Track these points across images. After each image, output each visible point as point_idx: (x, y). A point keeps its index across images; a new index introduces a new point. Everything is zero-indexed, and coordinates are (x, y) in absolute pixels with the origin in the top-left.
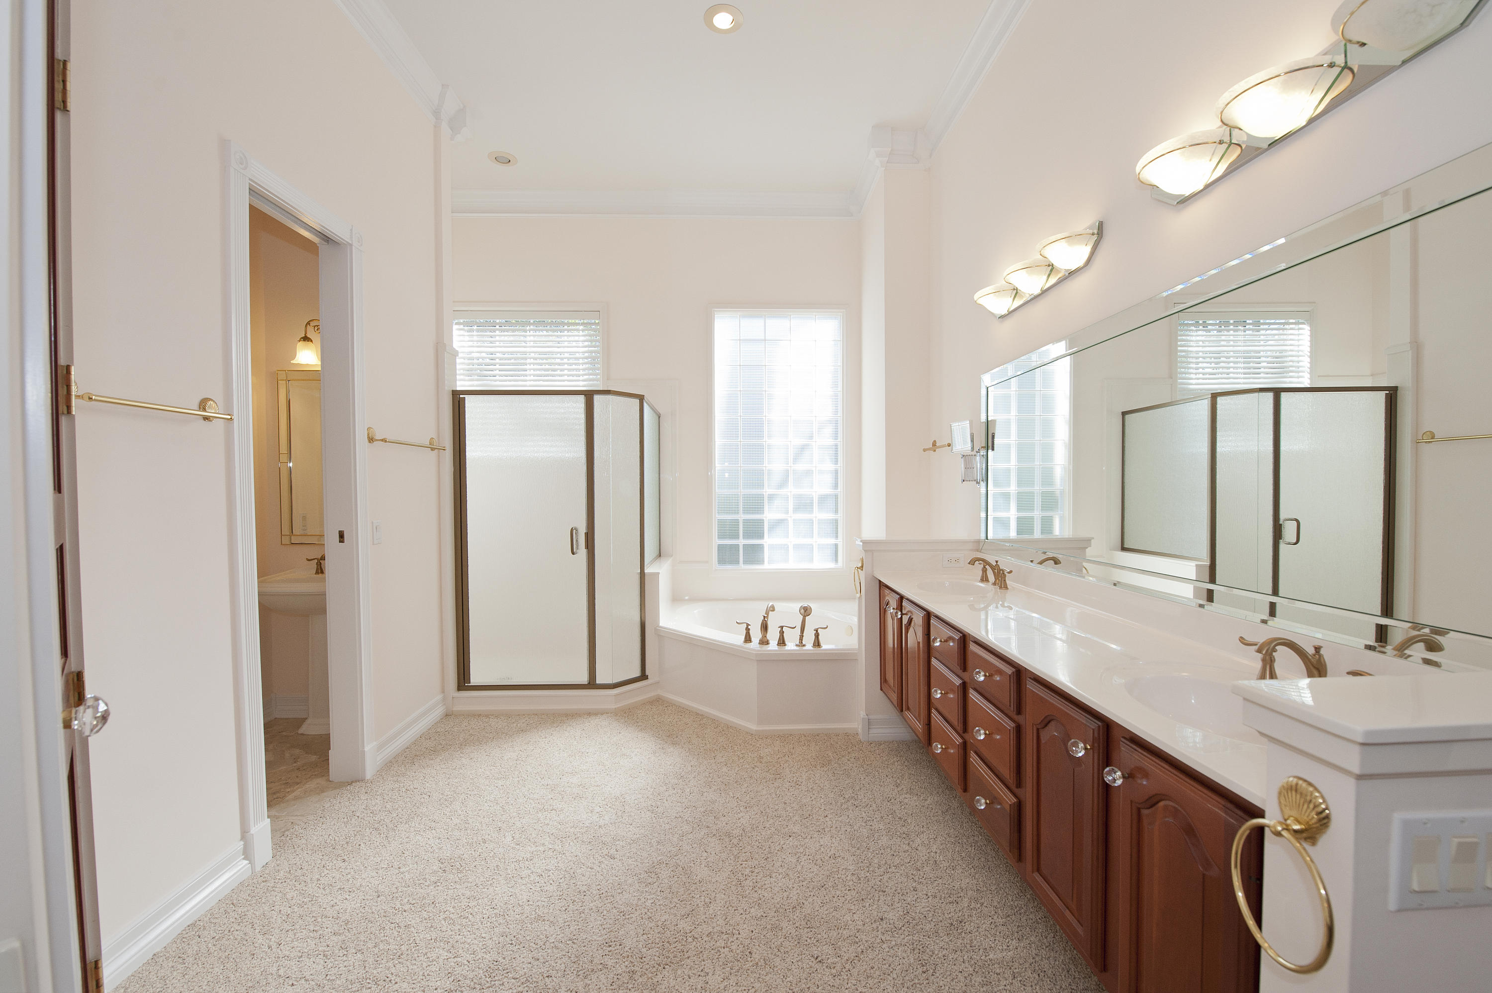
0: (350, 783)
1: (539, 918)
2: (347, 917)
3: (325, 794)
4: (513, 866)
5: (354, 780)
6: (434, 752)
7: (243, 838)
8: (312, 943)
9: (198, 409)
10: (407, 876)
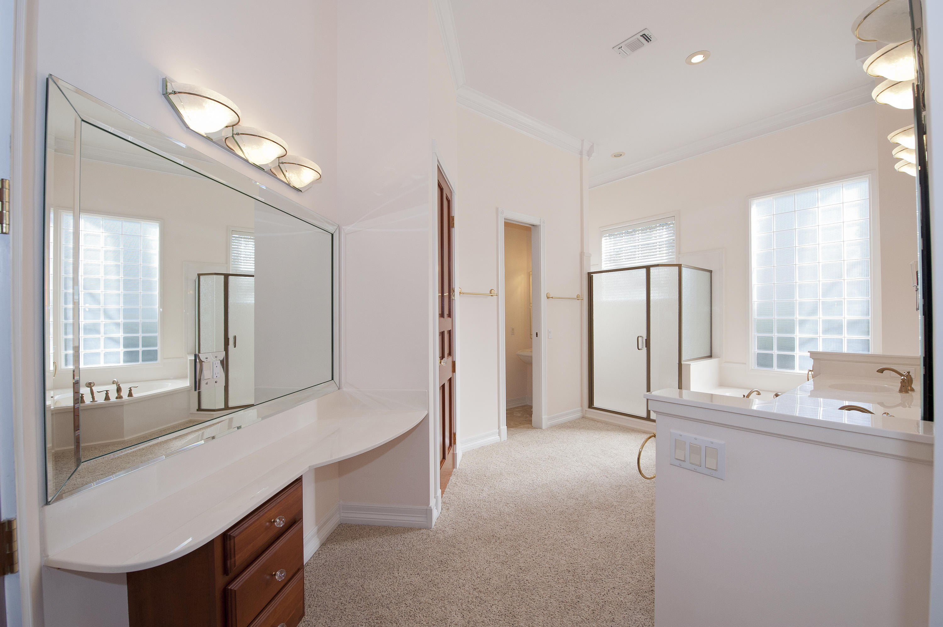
0: (537, 428)
1: (568, 481)
2: (516, 459)
3: (529, 429)
4: (570, 466)
5: (539, 427)
6: (570, 427)
7: (499, 429)
8: (505, 461)
9: (489, 293)
10: (537, 456)
